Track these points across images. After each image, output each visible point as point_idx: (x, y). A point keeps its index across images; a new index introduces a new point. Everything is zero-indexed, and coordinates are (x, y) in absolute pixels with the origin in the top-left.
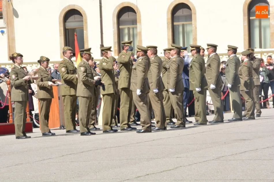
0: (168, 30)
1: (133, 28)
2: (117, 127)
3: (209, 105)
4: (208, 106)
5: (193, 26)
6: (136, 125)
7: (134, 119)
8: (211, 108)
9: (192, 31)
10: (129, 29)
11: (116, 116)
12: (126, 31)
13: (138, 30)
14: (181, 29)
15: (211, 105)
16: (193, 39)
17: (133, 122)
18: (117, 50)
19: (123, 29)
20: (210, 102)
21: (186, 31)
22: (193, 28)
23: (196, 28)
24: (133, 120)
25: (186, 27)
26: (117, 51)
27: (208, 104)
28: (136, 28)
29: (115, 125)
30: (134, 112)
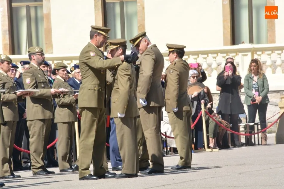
0: (95, 11)
1: (36, 7)
2: (14, 177)
3: (168, 139)
4: (166, 140)
5: (139, 4)
6: (46, 174)
7: (43, 164)
8: (171, 144)
9: (136, 13)
10: (28, 8)
11: (12, 159)
12: (24, 12)
13: (45, 11)
14: (118, 9)
15: (171, 139)
16: (139, 27)
17: (40, 170)
18: (7, 44)
19: (18, 9)
20: (171, 133)
21: (127, 12)
22: (139, 9)
23: (143, 8)
24: (40, 165)
25: (127, 6)
26: (9, 46)
27: (166, 136)
28: (42, 6)
29: (10, 174)
30: (43, 151)
